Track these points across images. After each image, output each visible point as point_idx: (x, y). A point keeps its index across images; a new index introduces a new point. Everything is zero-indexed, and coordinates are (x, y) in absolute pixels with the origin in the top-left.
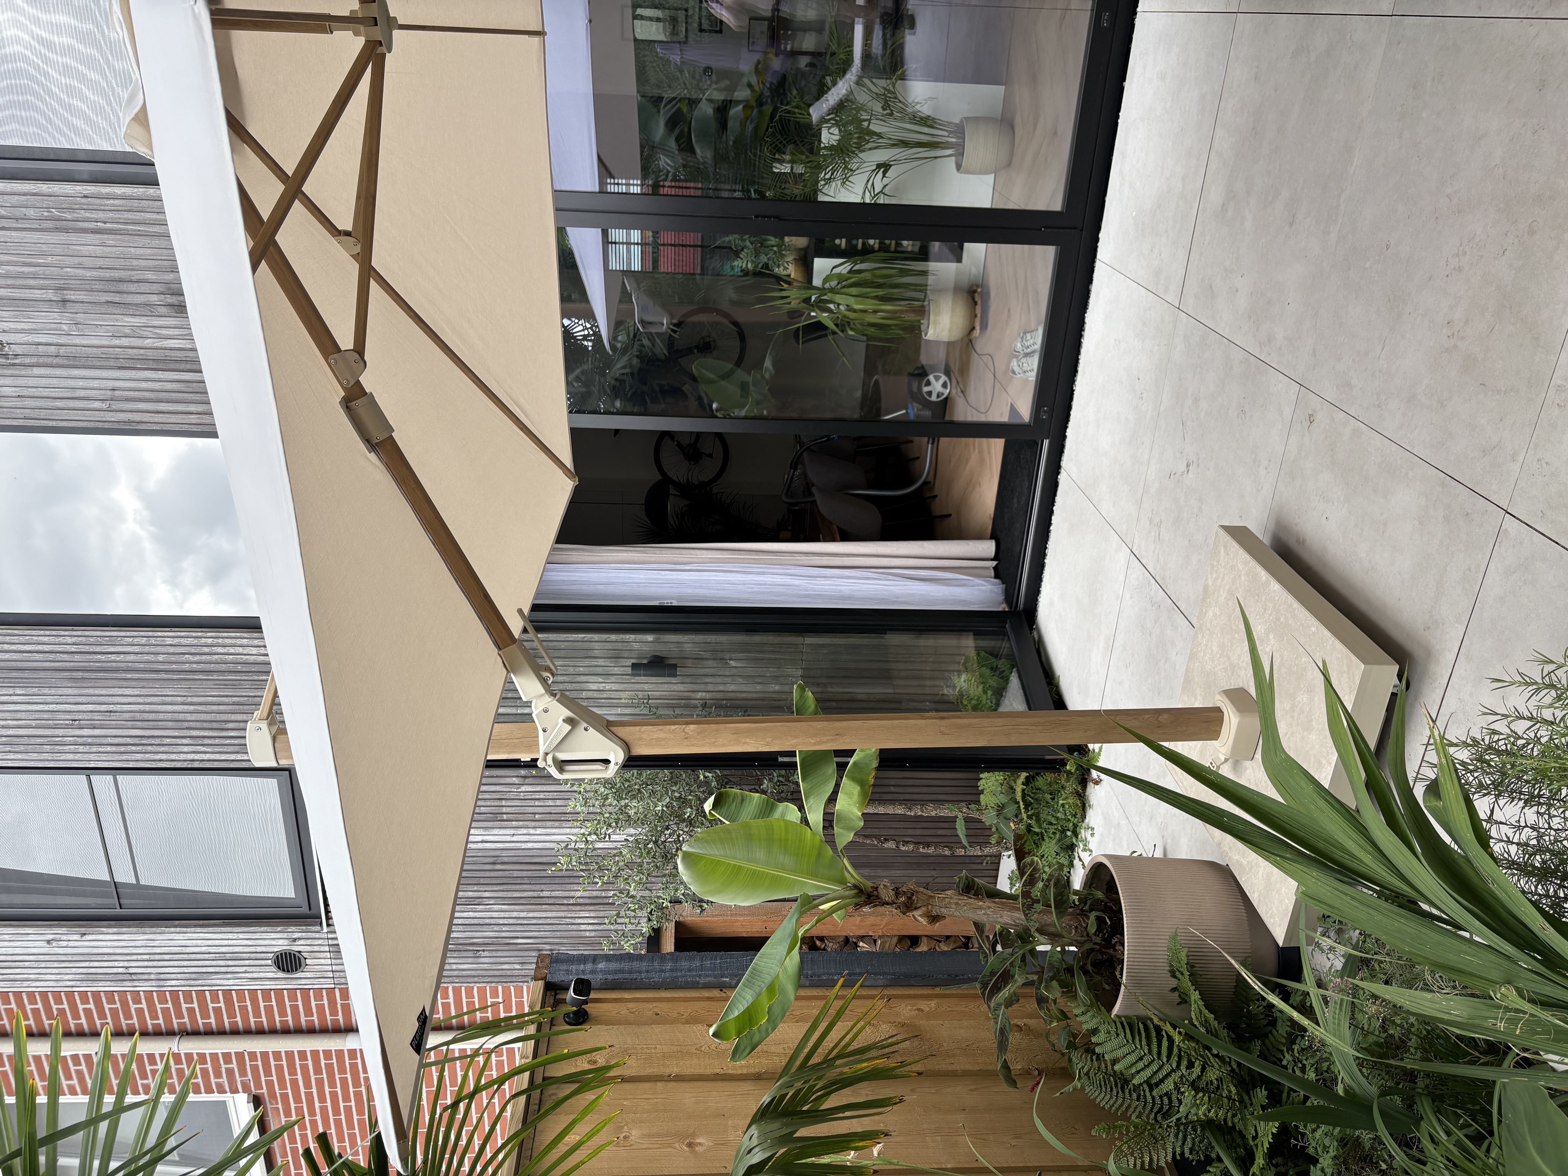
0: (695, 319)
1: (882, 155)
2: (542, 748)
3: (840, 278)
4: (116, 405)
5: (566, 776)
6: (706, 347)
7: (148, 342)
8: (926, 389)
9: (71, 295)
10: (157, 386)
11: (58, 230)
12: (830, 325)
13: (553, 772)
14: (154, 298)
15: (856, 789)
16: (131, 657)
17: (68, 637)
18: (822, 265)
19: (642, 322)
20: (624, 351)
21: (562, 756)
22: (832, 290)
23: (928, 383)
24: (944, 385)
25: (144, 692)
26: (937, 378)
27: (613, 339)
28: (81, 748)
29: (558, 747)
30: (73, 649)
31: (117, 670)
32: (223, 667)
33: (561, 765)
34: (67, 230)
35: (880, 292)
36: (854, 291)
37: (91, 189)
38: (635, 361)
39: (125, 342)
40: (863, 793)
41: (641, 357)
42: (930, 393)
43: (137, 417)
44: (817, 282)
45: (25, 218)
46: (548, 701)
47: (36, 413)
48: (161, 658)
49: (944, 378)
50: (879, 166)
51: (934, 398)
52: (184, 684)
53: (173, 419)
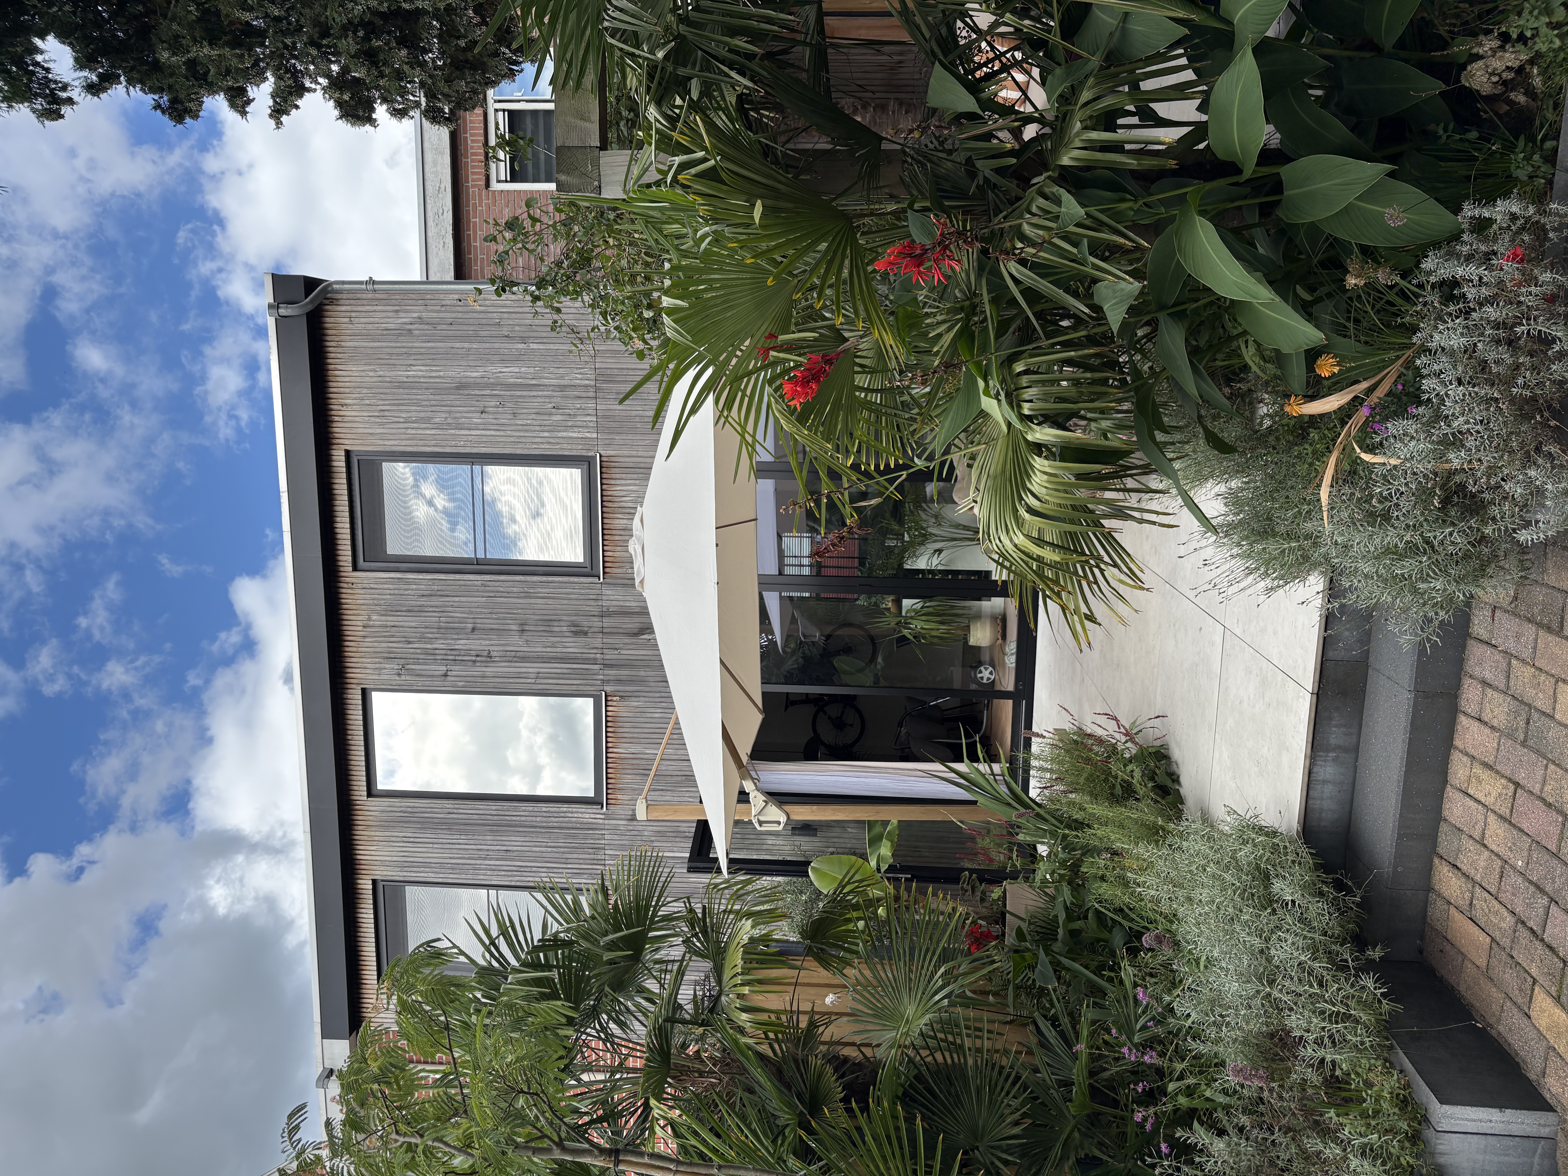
0: (838, 633)
1: (938, 545)
2: (753, 813)
3: (916, 612)
4: (539, 681)
5: (763, 829)
6: (848, 650)
7: (559, 650)
8: (979, 675)
9: (527, 628)
10: (559, 671)
11: (525, 597)
12: (911, 637)
13: (757, 825)
14: (565, 629)
15: (889, 844)
16: (523, 818)
17: (493, 806)
18: (907, 603)
19: (805, 636)
20: (794, 652)
21: (762, 818)
22: (911, 618)
23: (981, 672)
24: (991, 673)
25: (527, 839)
26: (986, 669)
27: (785, 646)
28: (489, 873)
29: (760, 813)
30: (495, 813)
31: (515, 826)
32: (570, 825)
33: (761, 823)
34: (530, 598)
35: (939, 619)
36: (923, 618)
37: (544, 578)
38: (800, 660)
39: (548, 650)
40: (892, 846)
41: (804, 657)
42: (982, 678)
43: (547, 687)
44: (904, 614)
45: (512, 592)
46: (756, 793)
47: (500, 685)
48: (538, 819)
49: (991, 669)
50: (935, 551)
51: (985, 681)
52: (548, 835)
53: (565, 687)
